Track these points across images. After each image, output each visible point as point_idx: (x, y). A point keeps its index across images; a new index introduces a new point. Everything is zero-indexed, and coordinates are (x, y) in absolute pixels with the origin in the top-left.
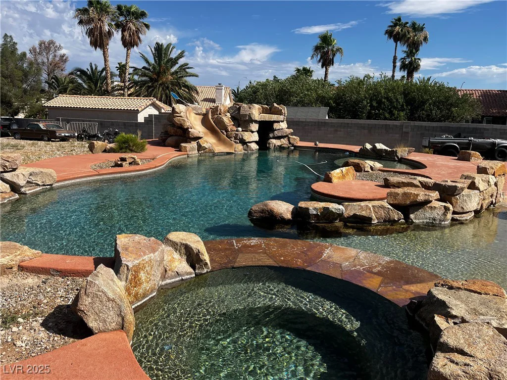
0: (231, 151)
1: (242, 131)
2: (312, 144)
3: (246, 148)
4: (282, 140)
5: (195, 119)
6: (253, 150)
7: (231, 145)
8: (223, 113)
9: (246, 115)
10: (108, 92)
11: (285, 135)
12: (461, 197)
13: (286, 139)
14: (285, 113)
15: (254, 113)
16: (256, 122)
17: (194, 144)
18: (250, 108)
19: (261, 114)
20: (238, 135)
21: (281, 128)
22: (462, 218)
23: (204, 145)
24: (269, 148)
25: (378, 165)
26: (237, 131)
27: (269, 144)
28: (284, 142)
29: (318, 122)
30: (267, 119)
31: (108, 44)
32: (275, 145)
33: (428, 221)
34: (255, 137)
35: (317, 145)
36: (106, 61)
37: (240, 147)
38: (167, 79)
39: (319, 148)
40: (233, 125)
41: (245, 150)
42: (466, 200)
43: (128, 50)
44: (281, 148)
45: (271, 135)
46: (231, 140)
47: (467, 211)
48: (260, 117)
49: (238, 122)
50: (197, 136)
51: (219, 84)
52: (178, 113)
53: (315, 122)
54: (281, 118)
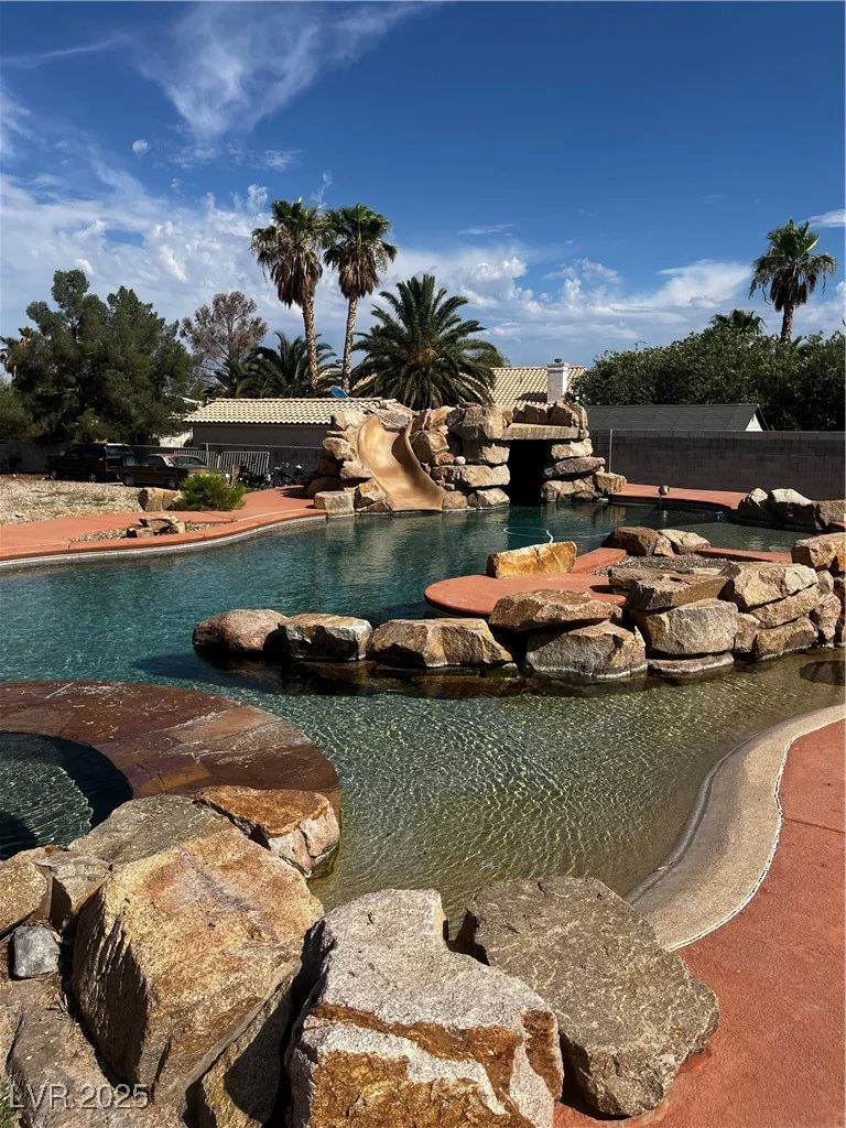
0: (434, 508)
1: (467, 463)
2: (650, 491)
3: (475, 502)
4: (577, 482)
5: (382, 439)
6: (490, 505)
7: (436, 494)
8: (434, 426)
9: (473, 428)
10: (311, 390)
11: (583, 470)
12: (675, 618)
13: (587, 480)
14: (581, 422)
15: (491, 423)
16: (500, 443)
17: (349, 493)
18: (484, 413)
19: (513, 425)
20: (452, 471)
21: (571, 455)
22: (676, 667)
23: (368, 495)
24: (545, 502)
25: (694, 540)
26: (455, 463)
27: (546, 491)
28: (583, 486)
29: (718, 440)
30: (529, 437)
31: (312, 294)
32: (559, 494)
33: (571, 669)
34: (503, 476)
35: (665, 494)
36: (308, 326)
37: (458, 498)
38: (427, 355)
39: (665, 499)
40: (449, 451)
41: (472, 505)
42: (688, 626)
43: (351, 302)
44: (574, 501)
45: (548, 472)
46: (438, 484)
47: (694, 651)
48: (508, 431)
49: (460, 444)
50: (355, 475)
51: (557, 361)
52: (340, 429)
53: (711, 440)
54: (572, 432)
